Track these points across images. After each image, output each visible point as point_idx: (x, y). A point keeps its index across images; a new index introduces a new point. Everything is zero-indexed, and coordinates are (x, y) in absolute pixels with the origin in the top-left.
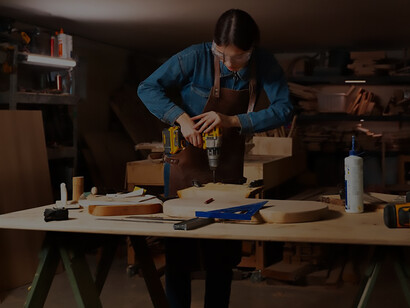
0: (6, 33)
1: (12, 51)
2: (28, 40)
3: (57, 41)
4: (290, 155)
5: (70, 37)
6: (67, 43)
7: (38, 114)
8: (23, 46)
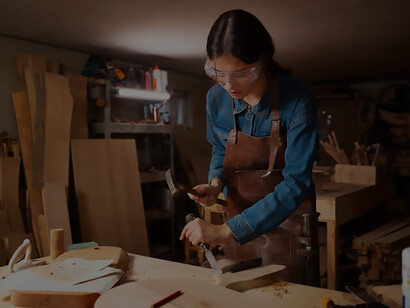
0: (103, 70)
1: (104, 86)
2: (121, 76)
3: (152, 77)
4: (374, 183)
5: (165, 73)
6: (161, 78)
7: (132, 142)
8: (117, 82)
